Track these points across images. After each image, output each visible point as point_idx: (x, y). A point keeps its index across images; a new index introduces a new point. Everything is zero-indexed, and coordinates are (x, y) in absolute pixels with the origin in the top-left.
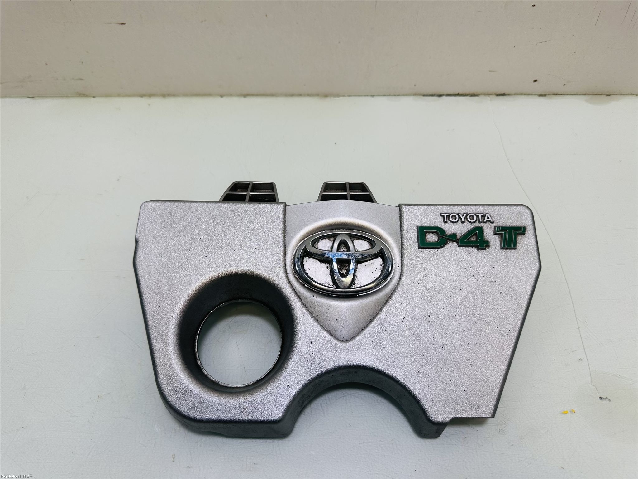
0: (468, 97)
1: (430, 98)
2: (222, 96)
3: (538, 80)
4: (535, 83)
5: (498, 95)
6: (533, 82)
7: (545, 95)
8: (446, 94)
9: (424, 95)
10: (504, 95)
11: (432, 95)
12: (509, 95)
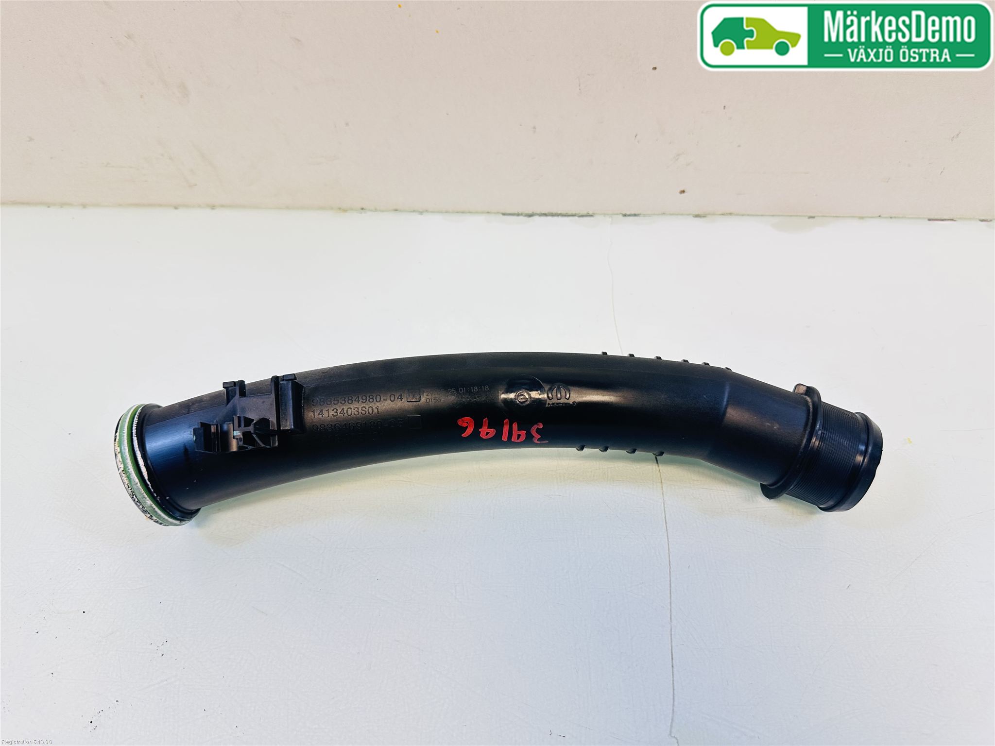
0: (576, 218)
1: (515, 217)
2: (176, 208)
3: (685, 190)
4: (683, 194)
5: (625, 215)
6: (679, 194)
7: (704, 216)
8: (538, 212)
9: (504, 214)
10: (635, 215)
11: (518, 215)
12: (645, 215)
